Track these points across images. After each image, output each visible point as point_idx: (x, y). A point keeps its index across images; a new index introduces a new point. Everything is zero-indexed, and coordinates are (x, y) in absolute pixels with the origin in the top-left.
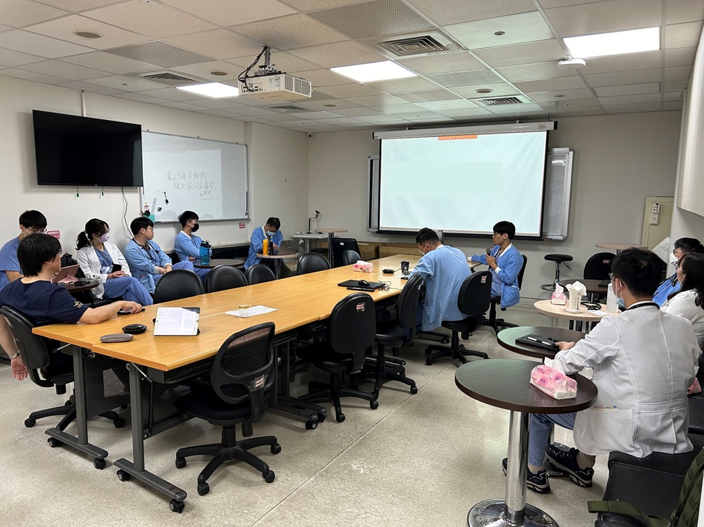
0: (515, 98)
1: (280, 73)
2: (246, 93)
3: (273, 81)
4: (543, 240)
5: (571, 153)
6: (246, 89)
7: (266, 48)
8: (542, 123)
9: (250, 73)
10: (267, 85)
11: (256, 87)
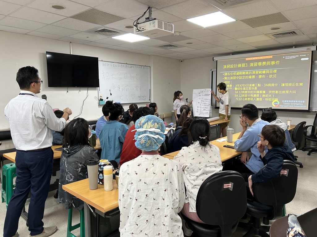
0: (294, 32)
1: (155, 19)
2: (138, 32)
3: (152, 24)
4: (310, 112)
6: (138, 30)
7: (149, 8)
8: (309, 47)
9: (139, 21)
10: (149, 26)
11: (143, 29)
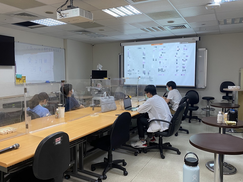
0: (183, 25)
1: (77, 7)
3: (74, 12)
5: (207, 50)
6: (61, 16)
8: (194, 38)
9: (63, 8)
10: (71, 14)
11: (66, 15)
